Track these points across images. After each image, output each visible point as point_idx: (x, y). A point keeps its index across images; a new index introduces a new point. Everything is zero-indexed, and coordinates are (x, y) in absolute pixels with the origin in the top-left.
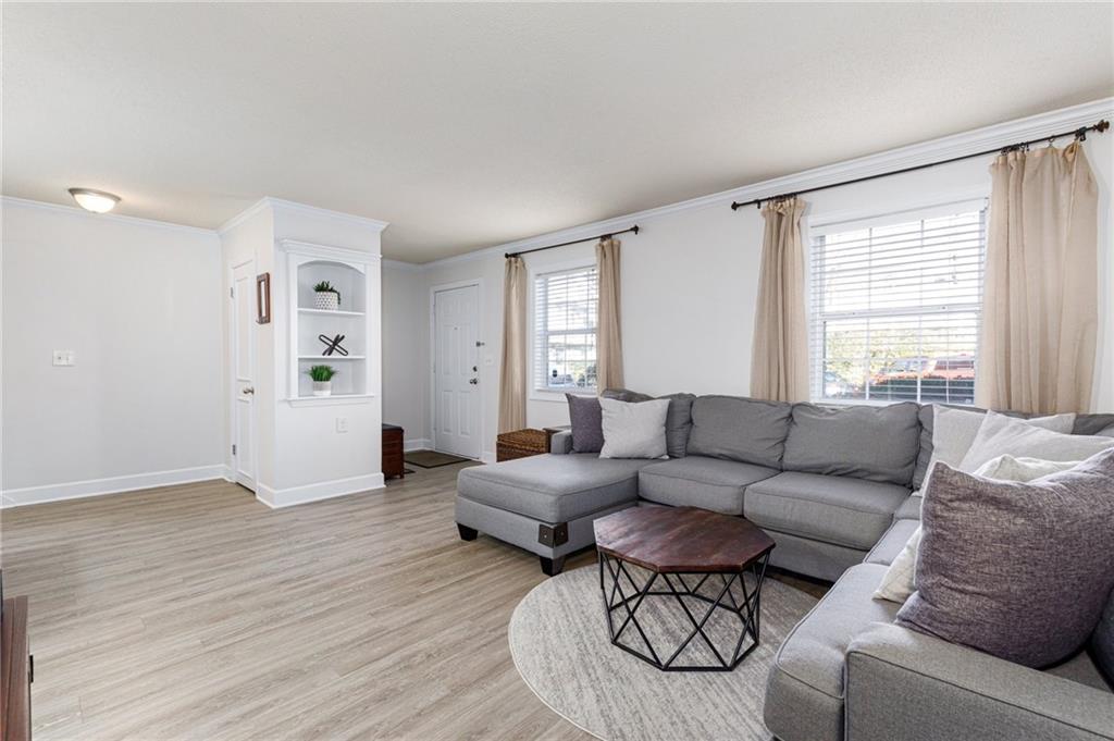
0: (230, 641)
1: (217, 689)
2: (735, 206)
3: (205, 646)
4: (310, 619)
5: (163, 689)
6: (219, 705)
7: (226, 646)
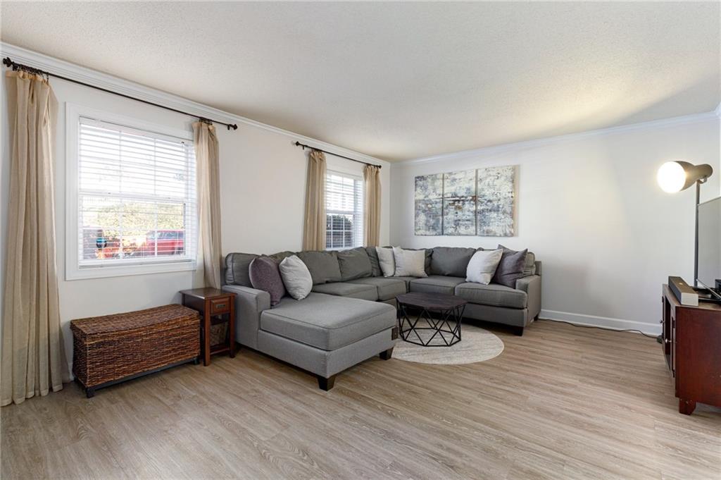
0: (548, 451)
1: (580, 431)
2: (297, 144)
3: (564, 461)
4: (493, 426)
5: (608, 454)
6: (586, 425)
7: (553, 450)
